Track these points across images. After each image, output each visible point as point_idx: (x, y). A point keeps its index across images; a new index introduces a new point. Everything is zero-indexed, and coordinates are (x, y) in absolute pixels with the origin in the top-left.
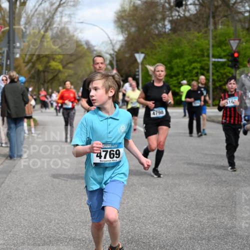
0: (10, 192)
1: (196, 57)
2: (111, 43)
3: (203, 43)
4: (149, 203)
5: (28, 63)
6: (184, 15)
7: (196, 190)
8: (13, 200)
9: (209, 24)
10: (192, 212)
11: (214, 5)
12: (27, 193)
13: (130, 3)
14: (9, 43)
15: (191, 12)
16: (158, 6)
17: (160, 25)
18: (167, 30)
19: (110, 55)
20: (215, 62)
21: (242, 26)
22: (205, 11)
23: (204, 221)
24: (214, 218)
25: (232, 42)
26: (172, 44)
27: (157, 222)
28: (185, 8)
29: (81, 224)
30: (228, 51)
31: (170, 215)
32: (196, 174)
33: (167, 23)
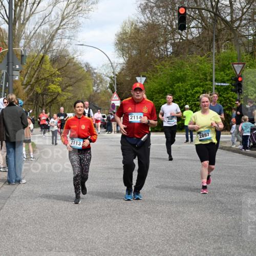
0: (9, 218)
1: (198, 81)
2: (112, 66)
3: (206, 66)
4: (153, 231)
5: (26, 85)
6: (187, 38)
7: (201, 218)
8: (12, 227)
9: (212, 47)
10: (197, 242)
11: (217, 28)
12: (27, 220)
13: (132, 25)
14: (8, 65)
15: (194, 35)
16: (160, 28)
17: (162, 48)
18: (169, 53)
19: (111, 78)
20: (218, 86)
21: (246, 49)
22: (208, 34)
23: (210, 250)
24: (220, 248)
25: (235, 66)
26: (174, 67)
27: (161, 251)
28: (188, 31)
29: (83, 252)
30: (231, 75)
31: (175, 244)
32: (200, 202)
33: (168, 46)
